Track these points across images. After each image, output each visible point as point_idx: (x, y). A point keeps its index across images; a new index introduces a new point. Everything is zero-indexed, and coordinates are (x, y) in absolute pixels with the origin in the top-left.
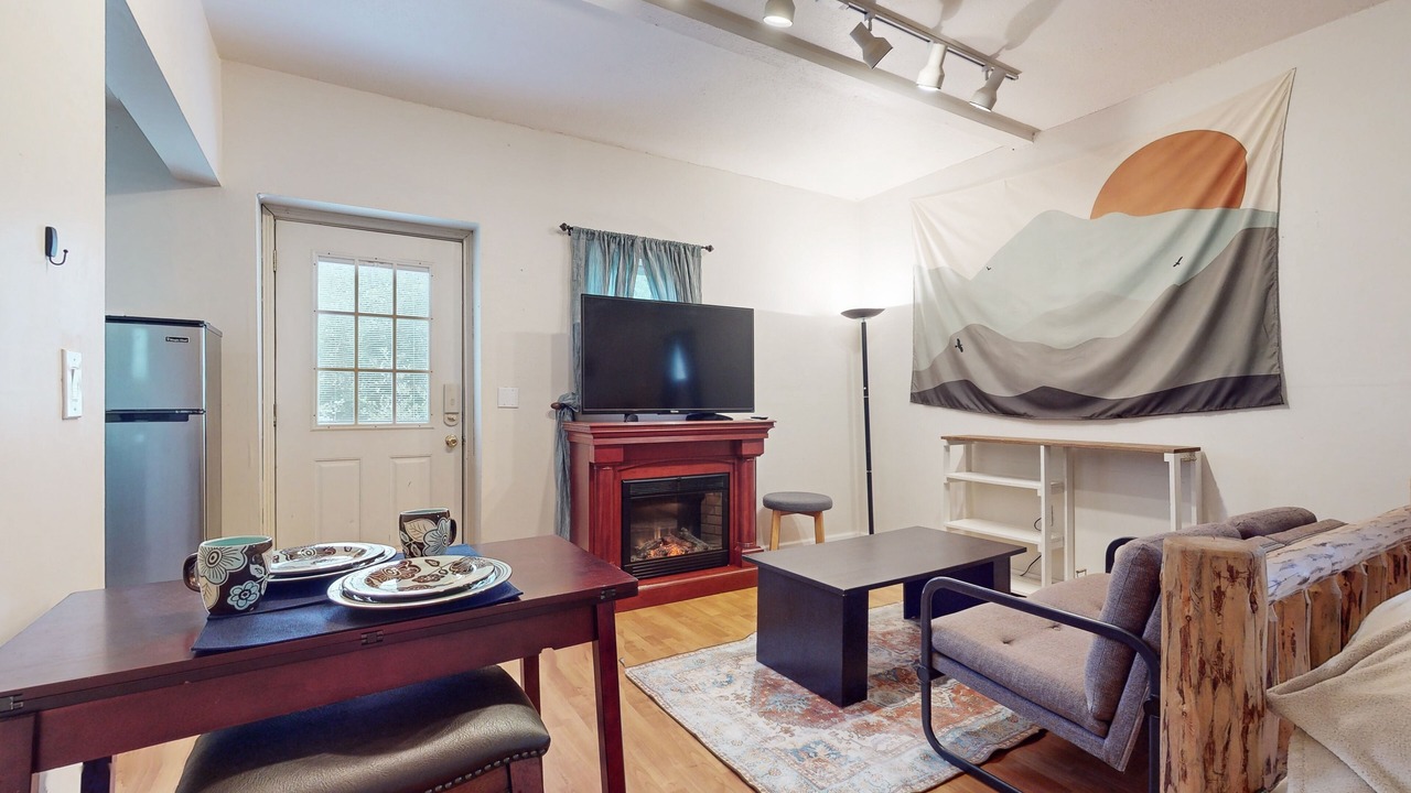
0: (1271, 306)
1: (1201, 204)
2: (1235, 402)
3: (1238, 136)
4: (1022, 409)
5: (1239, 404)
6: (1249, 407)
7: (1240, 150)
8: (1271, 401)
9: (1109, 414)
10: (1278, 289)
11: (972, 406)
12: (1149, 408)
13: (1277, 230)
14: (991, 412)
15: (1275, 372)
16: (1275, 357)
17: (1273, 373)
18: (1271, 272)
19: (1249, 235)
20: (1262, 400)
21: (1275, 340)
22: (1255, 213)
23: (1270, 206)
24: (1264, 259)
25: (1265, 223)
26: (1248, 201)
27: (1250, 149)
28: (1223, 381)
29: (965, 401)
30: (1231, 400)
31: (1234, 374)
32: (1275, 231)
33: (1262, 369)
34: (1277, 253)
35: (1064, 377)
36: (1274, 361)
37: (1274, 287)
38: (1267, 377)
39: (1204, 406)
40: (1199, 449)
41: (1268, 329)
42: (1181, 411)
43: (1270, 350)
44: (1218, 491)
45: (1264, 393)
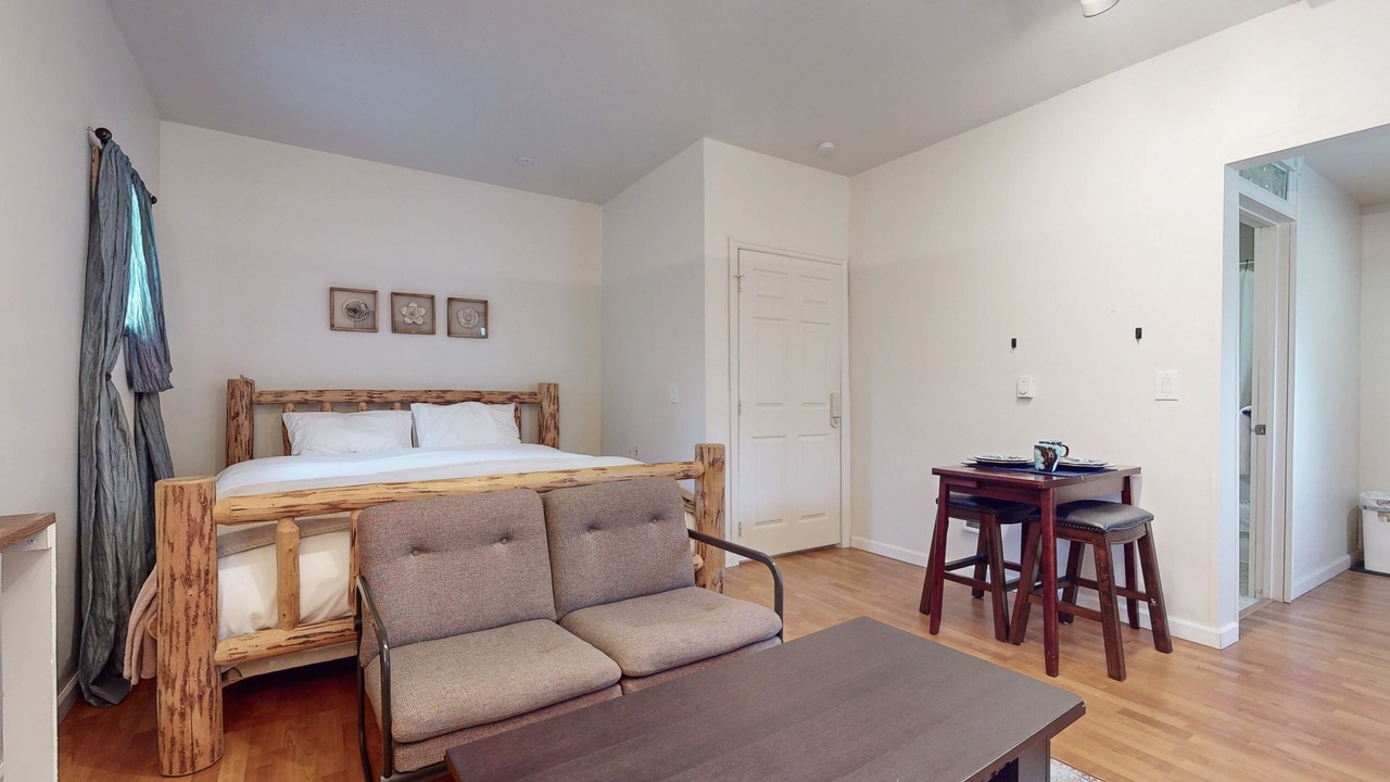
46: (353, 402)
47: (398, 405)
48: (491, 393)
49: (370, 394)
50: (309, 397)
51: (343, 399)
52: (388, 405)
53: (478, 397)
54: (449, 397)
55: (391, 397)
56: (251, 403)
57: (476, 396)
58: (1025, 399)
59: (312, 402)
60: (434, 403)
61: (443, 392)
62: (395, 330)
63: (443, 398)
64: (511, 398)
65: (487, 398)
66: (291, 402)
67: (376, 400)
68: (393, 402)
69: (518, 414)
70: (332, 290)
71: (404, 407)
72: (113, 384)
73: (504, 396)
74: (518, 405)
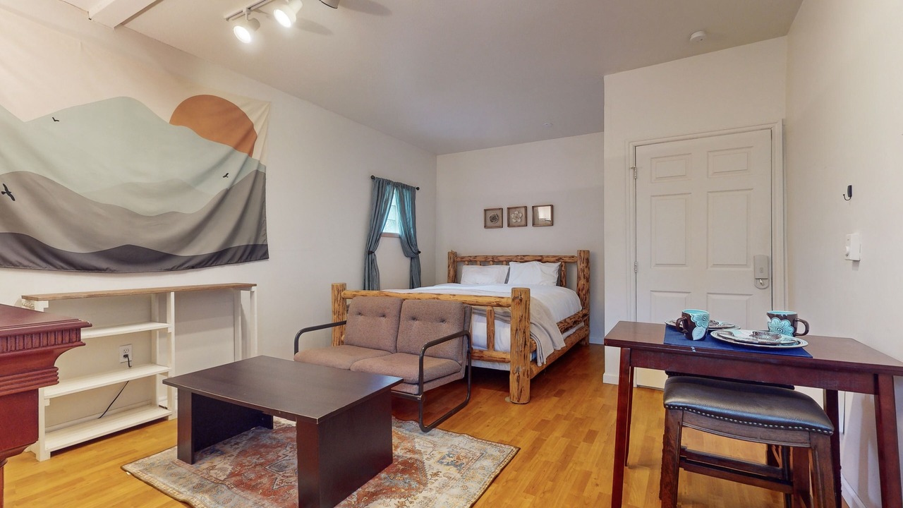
1: (237, 147)
2: (251, 258)
3: (253, 118)
4: (103, 265)
5: (253, 258)
6: (256, 260)
7: (253, 127)
8: (264, 257)
9: (186, 265)
11: (26, 263)
12: (211, 262)
13: (265, 175)
14: (57, 269)
15: (265, 243)
16: (265, 236)
19: (257, 172)
20: (261, 257)
21: (264, 228)
22: (259, 164)
23: (263, 163)
25: (262, 170)
26: (256, 155)
27: (257, 129)
28: (247, 246)
29: (13, 257)
31: (252, 243)
33: (260, 242)
35: (148, 238)
36: (264, 238)
38: (262, 245)
42: (227, 263)
43: (263, 232)
45: (261, 253)
46: (487, 261)
47: (505, 263)
48: (548, 257)
49: (493, 257)
51: (483, 260)
52: (500, 263)
53: (541, 260)
54: (526, 259)
55: (502, 259)
56: (454, 261)
57: (540, 258)
58: (856, 262)
59: (472, 261)
60: (521, 262)
61: (524, 256)
62: (509, 225)
63: (523, 259)
64: (558, 259)
65: (545, 259)
66: (466, 261)
67: (495, 260)
68: (503, 261)
69: (563, 269)
70: (485, 210)
71: (507, 264)
72: (375, 255)
73: (555, 259)
74: (563, 263)
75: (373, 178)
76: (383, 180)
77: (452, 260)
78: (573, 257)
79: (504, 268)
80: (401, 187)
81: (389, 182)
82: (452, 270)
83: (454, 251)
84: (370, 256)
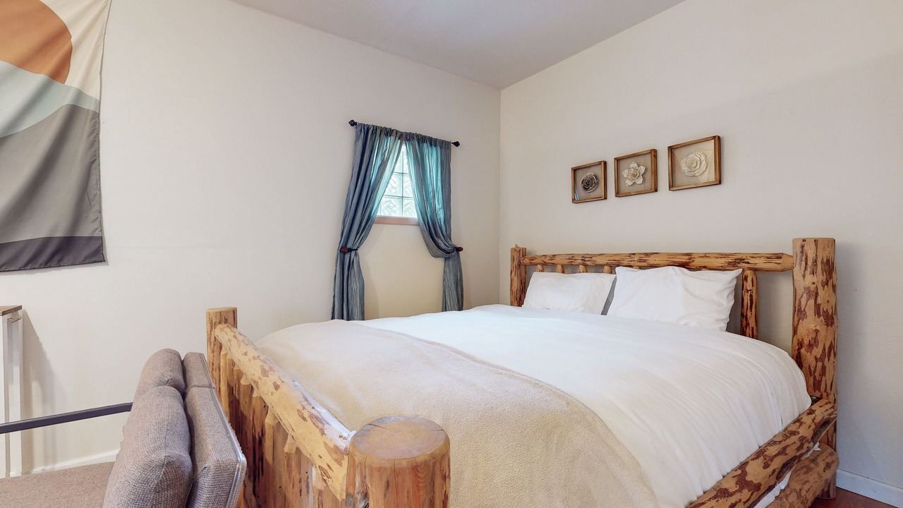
0: (93, 178)
1: (24, 63)
2: (60, 261)
3: (65, 16)
5: (66, 260)
6: (74, 264)
7: (63, 32)
8: (93, 259)
10: (99, 165)
13: (99, 115)
15: (97, 234)
16: (97, 222)
17: (95, 235)
18: (93, 149)
19: (73, 112)
20: (86, 258)
21: (97, 208)
22: (80, 94)
23: (93, 92)
24: (89, 136)
25: (88, 106)
26: (74, 78)
27: (75, 34)
28: (47, 241)
30: (57, 258)
31: (60, 233)
32: (96, 116)
33: (85, 231)
34: (98, 134)
36: (96, 225)
37: (97, 162)
38: (90, 238)
39: (25, 266)
40: (20, 308)
41: (91, 197)
43: (92, 216)
44: (40, 345)
45: (86, 252)
46: (572, 265)
47: (606, 268)
48: (706, 256)
49: (584, 258)
50: (547, 260)
51: (566, 262)
52: (598, 268)
53: (687, 263)
54: (651, 260)
55: (600, 261)
56: (520, 264)
57: (684, 259)
59: (548, 264)
60: (641, 268)
61: (647, 254)
62: (618, 194)
63: (645, 262)
64: (735, 262)
65: (698, 262)
66: (539, 264)
67: (588, 263)
68: (602, 266)
69: (748, 285)
70: (575, 170)
71: (612, 272)
72: (356, 254)
73: (724, 260)
74: (748, 273)
75: (353, 123)
76: (375, 128)
77: (516, 262)
78: (779, 256)
79: (604, 279)
80: (418, 141)
81: (388, 132)
82: (515, 278)
83: (521, 246)
84: (347, 256)
